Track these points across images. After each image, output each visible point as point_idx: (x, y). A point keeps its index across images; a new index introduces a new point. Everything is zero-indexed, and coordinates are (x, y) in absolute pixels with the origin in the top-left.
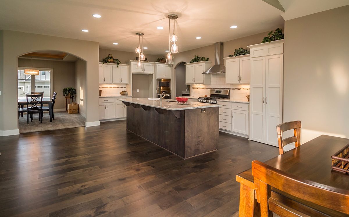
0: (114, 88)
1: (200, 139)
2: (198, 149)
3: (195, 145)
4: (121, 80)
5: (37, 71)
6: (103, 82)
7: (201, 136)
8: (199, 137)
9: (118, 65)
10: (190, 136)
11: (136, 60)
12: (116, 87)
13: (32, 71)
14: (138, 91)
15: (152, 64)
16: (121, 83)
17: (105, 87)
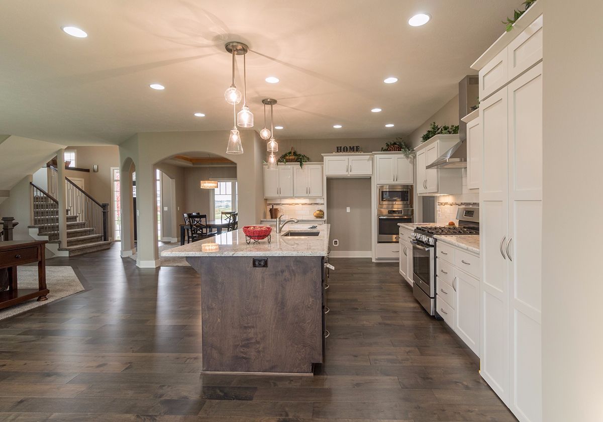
0: (302, 204)
1: (251, 335)
2: (245, 358)
3: (236, 346)
4: (308, 191)
5: (215, 183)
6: (277, 196)
7: (253, 327)
8: (246, 328)
9: (301, 165)
10: (219, 320)
11: (338, 151)
12: (305, 204)
13: (210, 183)
14: (348, 210)
15: (369, 156)
16: (310, 195)
17: (287, 204)
